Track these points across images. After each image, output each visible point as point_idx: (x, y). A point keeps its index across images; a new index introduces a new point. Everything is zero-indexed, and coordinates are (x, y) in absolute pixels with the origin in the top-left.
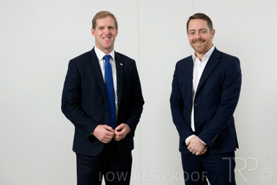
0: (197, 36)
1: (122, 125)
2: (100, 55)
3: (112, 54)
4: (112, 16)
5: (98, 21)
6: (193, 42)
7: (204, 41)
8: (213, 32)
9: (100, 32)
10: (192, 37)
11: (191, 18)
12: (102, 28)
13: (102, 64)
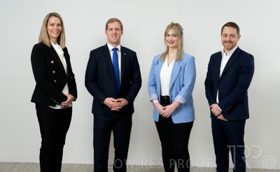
0: (228, 39)
1: (121, 99)
2: (111, 47)
3: (119, 47)
4: (119, 21)
5: (109, 24)
6: (224, 42)
7: (232, 43)
8: (239, 37)
9: (110, 32)
10: (224, 39)
11: (225, 25)
12: (111, 29)
13: (112, 53)
